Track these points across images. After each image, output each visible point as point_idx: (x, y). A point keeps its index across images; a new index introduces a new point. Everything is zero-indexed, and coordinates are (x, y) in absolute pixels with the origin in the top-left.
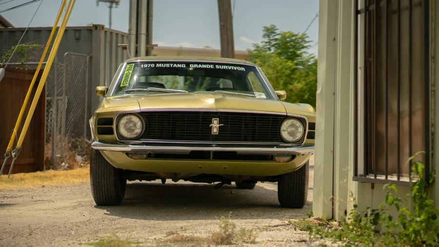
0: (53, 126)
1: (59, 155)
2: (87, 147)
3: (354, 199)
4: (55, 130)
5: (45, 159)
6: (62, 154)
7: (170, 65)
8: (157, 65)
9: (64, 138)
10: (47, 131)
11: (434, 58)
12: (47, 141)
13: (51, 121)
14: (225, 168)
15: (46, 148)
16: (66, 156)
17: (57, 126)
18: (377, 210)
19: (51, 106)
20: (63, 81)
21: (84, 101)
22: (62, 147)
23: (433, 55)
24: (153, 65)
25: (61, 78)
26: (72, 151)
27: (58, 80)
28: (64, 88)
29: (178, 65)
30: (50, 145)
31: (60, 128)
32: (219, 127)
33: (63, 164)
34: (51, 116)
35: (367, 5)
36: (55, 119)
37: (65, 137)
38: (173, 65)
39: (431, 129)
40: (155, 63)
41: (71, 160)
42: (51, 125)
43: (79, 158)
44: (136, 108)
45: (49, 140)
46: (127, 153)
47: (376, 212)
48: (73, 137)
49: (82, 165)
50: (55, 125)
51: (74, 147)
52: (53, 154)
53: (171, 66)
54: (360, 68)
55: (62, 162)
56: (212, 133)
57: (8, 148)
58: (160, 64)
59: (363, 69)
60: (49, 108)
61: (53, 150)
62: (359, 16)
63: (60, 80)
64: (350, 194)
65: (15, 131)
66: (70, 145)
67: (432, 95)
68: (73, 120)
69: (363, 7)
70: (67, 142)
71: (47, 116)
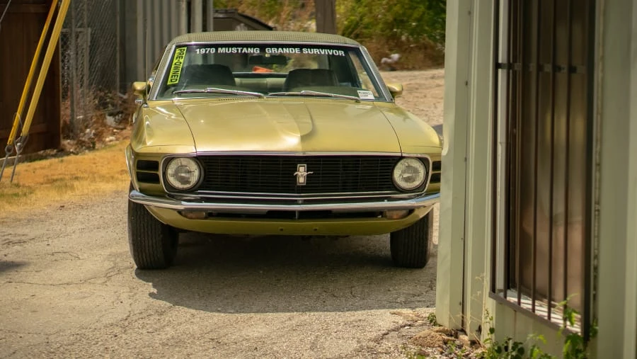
0: (71, 76)
1: (81, 117)
2: (121, 105)
3: (491, 319)
4: (75, 82)
5: (61, 125)
6: (85, 114)
7: (238, 50)
8: (219, 49)
9: (88, 91)
10: (63, 83)
11: (599, 165)
12: (63, 97)
13: (68, 68)
14: (316, 230)
15: (62, 108)
16: (91, 119)
17: (77, 76)
18: (521, 343)
19: (68, 47)
20: (84, 10)
21: (115, 36)
22: (85, 105)
23: (598, 161)
24: (213, 50)
25: (81, 5)
26: (99, 110)
27: (76, 9)
28: (85, 20)
29: (249, 49)
30: (68, 103)
31: (82, 78)
32: (308, 175)
33: (88, 130)
34: (68, 61)
35: (511, 61)
36: (75, 67)
37: (89, 89)
38: (242, 50)
39: (593, 262)
40: (216, 46)
41: (99, 125)
42: (68, 74)
43: (110, 120)
44: (189, 149)
45: (67, 95)
46: (180, 212)
47: (520, 346)
48: (100, 90)
49: (115, 131)
50: (74, 74)
51: (103, 104)
52: (72, 115)
53: (240, 51)
54: (501, 143)
55: (87, 127)
56: (298, 184)
57: (10, 139)
58: (224, 49)
59: (504, 145)
60: (65, 50)
61: (73, 110)
62: (500, 70)
63: (79, 9)
64: (486, 312)
65: (18, 115)
66: (97, 102)
67: (595, 215)
68: (99, 64)
69: (505, 61)
70: (93, 97)
71: (63, 61)
